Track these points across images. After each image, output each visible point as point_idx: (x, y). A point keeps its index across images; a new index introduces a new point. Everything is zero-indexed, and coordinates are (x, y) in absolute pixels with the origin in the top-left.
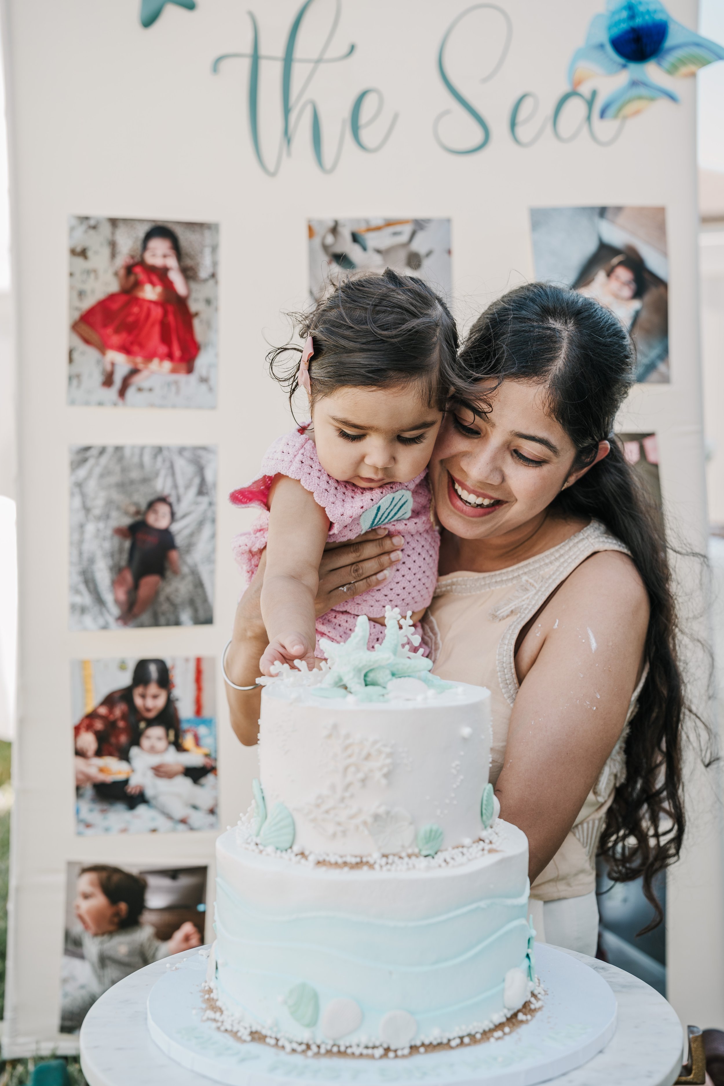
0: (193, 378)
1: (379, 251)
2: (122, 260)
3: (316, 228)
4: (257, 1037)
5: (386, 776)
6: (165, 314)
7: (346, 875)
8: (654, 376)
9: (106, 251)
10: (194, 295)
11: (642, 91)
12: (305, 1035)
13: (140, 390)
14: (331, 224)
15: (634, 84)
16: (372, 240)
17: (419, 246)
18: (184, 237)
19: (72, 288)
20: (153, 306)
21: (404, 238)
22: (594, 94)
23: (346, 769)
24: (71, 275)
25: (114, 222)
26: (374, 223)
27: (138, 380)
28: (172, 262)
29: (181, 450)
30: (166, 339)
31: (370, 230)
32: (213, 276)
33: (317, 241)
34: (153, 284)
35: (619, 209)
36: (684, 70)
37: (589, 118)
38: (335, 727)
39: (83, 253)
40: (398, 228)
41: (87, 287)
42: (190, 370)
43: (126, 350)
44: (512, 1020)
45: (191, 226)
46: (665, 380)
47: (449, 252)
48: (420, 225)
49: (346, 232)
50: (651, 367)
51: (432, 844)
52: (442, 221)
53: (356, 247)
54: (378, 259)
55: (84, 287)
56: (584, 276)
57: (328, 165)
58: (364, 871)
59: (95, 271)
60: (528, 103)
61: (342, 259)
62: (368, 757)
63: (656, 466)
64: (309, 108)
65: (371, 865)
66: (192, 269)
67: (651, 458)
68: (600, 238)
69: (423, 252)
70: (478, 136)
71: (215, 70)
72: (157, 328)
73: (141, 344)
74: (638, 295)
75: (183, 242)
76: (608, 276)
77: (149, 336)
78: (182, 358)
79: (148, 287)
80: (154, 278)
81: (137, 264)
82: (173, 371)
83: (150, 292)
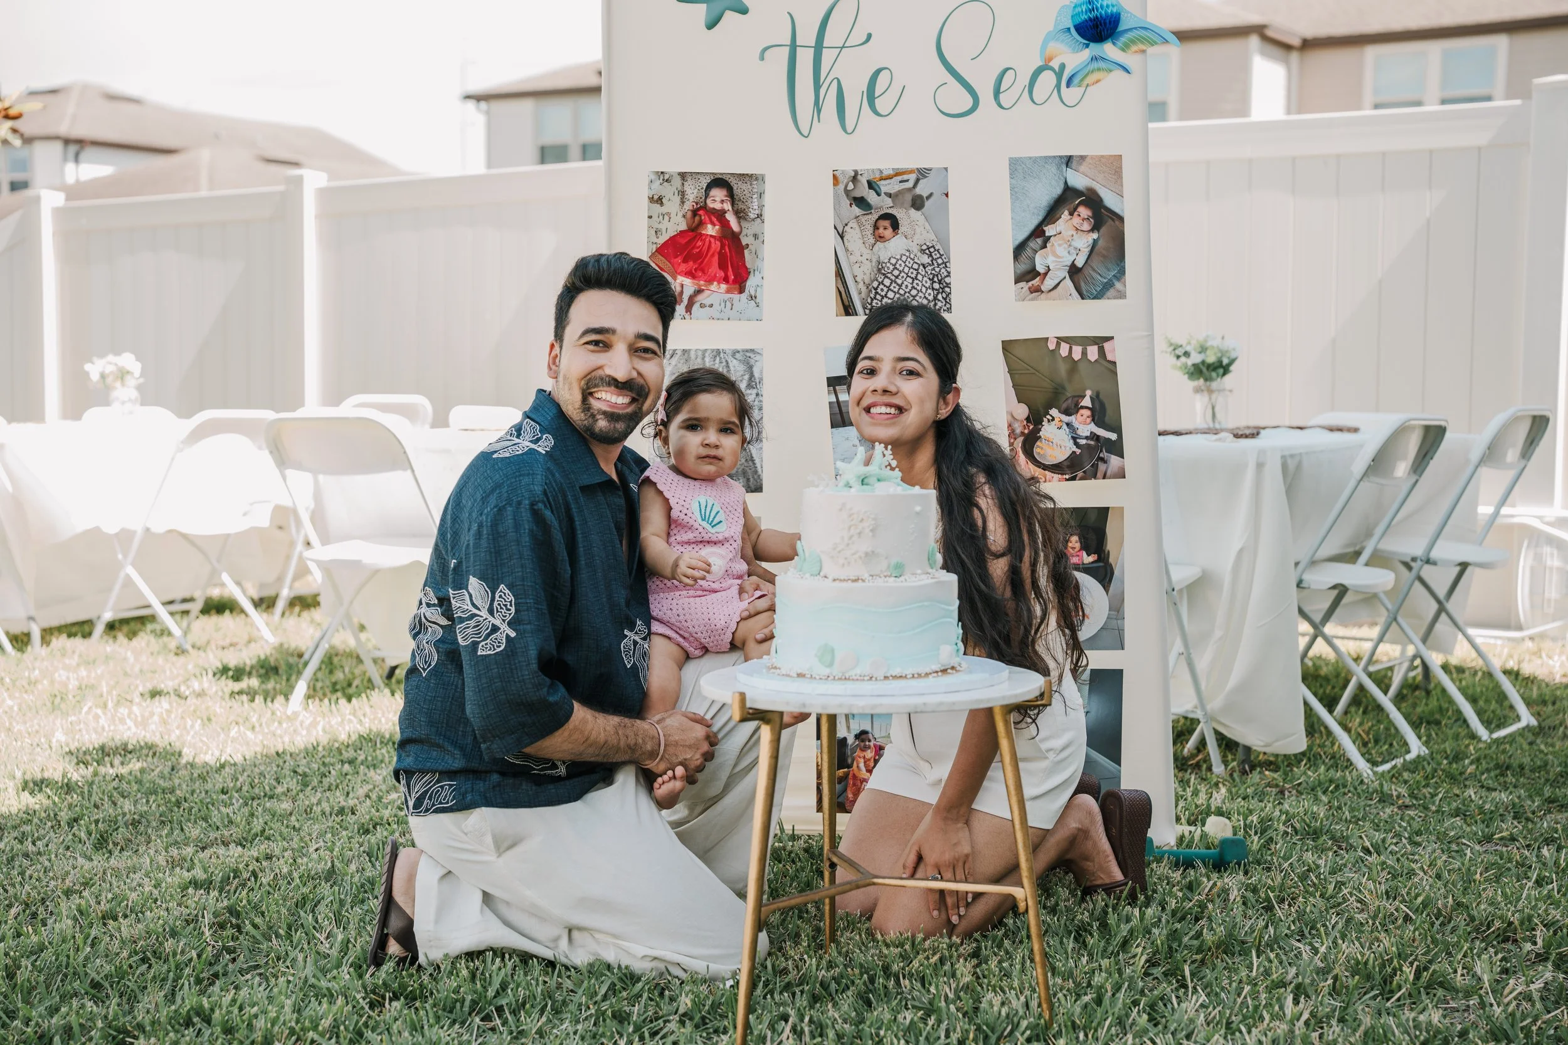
0: (744, 296)
1: (890, 195)
2: (688, 206)
3: (841, 178)
4: (800, 675)
5: (872, 531)
6: (722, 246)
7: (850, 584)
8: (1111, 292)
9: (677, 199)
10: (744, 233)
11: (1101, 64)
12: (827, 671)
13: (702, 306)
14: (853, 174)
15: (1094, 59)
16: (885, 186)
17: (922, 190)
18: (739, 187)
19: (650, 227)
20: (712, 240)
21: (910, 184)
22: (1063, 66)
23: (850, 528)
24: (650, 217)
25: (683, 176)
26: (885, 173)
27: (700, 298)
28: (727, 206)
29: (735, 353)
30: (722, 266)
31: (881, 179)
32: (760, 216)
33: (841, 187)
34: (714, 225)
35: (1083, 158)
36: (1134, 48)
37: (1058, 86)
38: (844, 505)
39: (660, 201)
40: (905, 177)
41: (663, 227)
42: (741, 291)
43: (690, 274)
44: (944, 671)
45: (742, 176)
46: (1122, 295)
47: (947, 195)
48: (922, 173)
49: (863, 180)
50: (1108, 285)
51: (898, 570)
52: (939, 169)
53: (872, 192)
54: (889, 202)
55: (660, 226)
56: (1052, 214)
57: (850, 129)
58: (860, 583)
59: (669, 214)
60: (1010, 75)
61: (861, 202)
62: (862, 520)
63: (1114, 363)
64: (835, 84)
65: (863, 581)
66: (743, 211)
67: (1109, 357)
68: (1066, 183)
69: (925, 195)
70: (969, 102)
71: (762, 58)
72: (716, 258)
73: (703, 271)
74: (1095, 228)
75: (736, 191)
76: (1071, 214)
77: (709, 264)
78: (735, 282)
79: (709, 226)
80: (714, 220)
81: (701, 208)
82: (728, 291)
83: (711, 230)
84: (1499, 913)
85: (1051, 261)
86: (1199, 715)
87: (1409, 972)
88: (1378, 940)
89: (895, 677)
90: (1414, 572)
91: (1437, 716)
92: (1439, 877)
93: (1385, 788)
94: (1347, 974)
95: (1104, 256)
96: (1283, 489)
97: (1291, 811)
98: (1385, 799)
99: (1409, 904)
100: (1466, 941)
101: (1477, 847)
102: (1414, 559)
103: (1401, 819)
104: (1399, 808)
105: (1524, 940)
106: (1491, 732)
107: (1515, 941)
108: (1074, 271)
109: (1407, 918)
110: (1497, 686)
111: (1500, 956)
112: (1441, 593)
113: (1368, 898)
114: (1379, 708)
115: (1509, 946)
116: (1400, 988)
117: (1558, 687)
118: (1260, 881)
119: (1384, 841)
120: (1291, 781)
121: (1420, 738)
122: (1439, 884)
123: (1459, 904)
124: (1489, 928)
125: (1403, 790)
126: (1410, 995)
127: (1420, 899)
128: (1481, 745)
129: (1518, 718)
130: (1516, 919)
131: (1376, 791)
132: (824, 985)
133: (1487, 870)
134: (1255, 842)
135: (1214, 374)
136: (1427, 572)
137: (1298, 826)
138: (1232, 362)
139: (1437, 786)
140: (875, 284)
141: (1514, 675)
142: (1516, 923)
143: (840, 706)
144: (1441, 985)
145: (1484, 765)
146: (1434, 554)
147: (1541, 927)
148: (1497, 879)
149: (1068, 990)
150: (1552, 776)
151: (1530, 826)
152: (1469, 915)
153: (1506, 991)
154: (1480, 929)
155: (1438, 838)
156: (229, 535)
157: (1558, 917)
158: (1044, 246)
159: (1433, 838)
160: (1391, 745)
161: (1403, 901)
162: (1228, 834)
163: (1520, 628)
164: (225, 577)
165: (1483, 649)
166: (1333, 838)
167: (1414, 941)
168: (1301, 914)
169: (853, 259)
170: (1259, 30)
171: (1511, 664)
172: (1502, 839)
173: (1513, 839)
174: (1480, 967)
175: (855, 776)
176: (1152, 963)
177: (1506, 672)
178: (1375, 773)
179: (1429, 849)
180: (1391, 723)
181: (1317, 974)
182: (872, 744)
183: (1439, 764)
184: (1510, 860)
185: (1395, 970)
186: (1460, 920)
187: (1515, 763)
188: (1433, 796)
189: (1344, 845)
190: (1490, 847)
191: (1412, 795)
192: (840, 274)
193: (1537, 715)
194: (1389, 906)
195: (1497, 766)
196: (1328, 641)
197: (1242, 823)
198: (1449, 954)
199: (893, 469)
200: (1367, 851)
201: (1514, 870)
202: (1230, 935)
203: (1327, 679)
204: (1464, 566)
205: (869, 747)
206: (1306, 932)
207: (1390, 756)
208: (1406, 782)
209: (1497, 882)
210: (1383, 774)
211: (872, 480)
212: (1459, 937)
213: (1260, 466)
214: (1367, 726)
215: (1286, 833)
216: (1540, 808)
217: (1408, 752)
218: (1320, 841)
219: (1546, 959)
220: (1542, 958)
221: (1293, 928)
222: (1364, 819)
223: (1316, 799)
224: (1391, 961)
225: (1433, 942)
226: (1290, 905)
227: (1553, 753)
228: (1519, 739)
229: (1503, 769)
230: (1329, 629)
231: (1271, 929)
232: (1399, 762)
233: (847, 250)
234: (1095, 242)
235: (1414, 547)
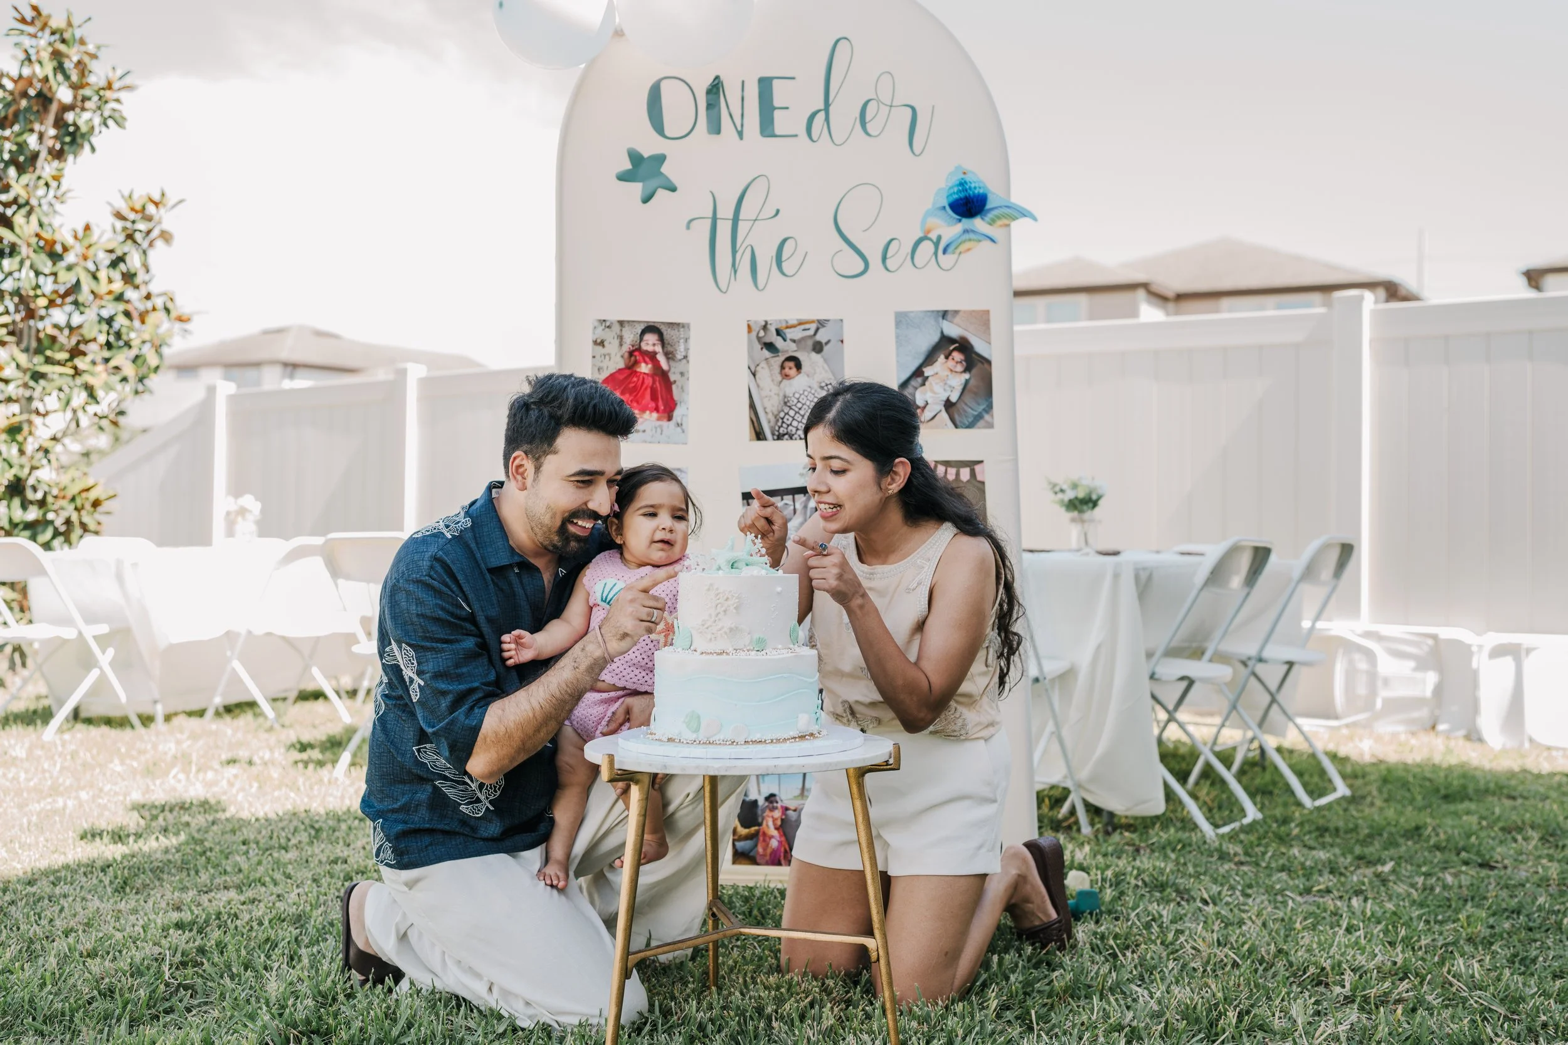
0: (672, 423)
1: (794, 341)
2: (626, 347)
3: (753, 326)
4: (670, 740)
5: (736, 608)
6: (654, 382)
7: (715, 657)
8: (981, 423)
9: (616, 342)
10: (673, 370)
11: (972, 236)
12: (693, 736)
14: (763, 323)
15: (966, 231)
16: (790, 334)
17: (821, 337)
18: (668, 333)
19: (594, 365)
20: (646, 377)
21: (811, 332)
22: (939, 238)
23: (716, 606)
24: (594, 357)
25: (622, 323)
26: (791, 323)
28: (659, 349)
30: (654, 398)
31: (787, 327)
32: (685, 357)
33: (754, 334)
34: (647, 363)
35: (956, 312)
36: (999, 223)
37: (936, 254)
38: (711, 585)
39: (602, 343)
40: (807, 326)
41: (604, 365)
42: (670, 419)
44: (802, 737)
45: (672, 325)
46: (990, 426)
47: (842, 342)
48: (821, 324)
49: (772, 329)
50: (979, 417)
51: (760, 646)
52: (835, 321)
53: (779, 338)
54: (793, 346)
55: (601, 365)
56: (930, 358)
57: (761, 286)
58: (724, 656)
59: (609, 355)
60: (894, 244)
61: (770, 347)
62: (727, 599)
63: (983, 483)
64: (749, 249)
65: (727, 654)
66: (672, 353)
67: (979, 478)
68: (942, 332)
69: (824, 341)
70: (861, 266)
71: (688, 228)
72: (649, 391)
73: (638, 402)
74: (967, 369)
75: (666, 336)
76: (947, 357)
77: (643, 396)
78: (664, 411)
79: (643, 365)
80: (647, 359)
81: (636, 350)
82: (659, 419)
83: (645, 368)
84: (1313, 959)
85: (929, 396)
86: (1069, 784)
87: (1232, 1016)
88: (1207, 985)
89: (754, 742)
90: (1250, 669)
91: (1271, 788)
92: (1264, 925)
93: (1224, 847)
94: (1178, 1017)
95: (976, 394)
96: (1135, 595)
97: (1142, 867)
98: (1223, 856)
99: (1236, 949)
100: (1284, 986)
101: (1299, 899)
102: (1249, 659)
103: (1237, 874)
104: (1236, 864)
105: (1335, 983)
106: (1314, 800)
107: (1327, 985)
108: (949, 405)
109: (1235, 965)
110: (1319, 763)
111: (1313, 1000)
112: (1273, 687)
113: (1201, 946)
114: (1223, 782)
115: (1322, 989)
116: (1224, 1031)
117: (1365, 766)
118: (1108, 929)
119: (1220, 893)
120: (1146, 840)
121: (1255, 804)
122: (1265, 932)
123: (1280, 951)
124: (1305, 973)
125: (1239, 849)
126: (1233, 1037)
127: (1246, 947)
128: (1306, 812)
129: (1335, 790)
130: (1327, 965)
131: (1216, 850)
132: (701, 1027)
133: (1305, 919)
134: (1109, 894)
135: (1085, 507)
136: (1260, 669)
137: (1147, 879)
138: (1099, 498)
139: (1267, 846)
140: (782, 415)
141: (1333, 757)
142: (1328, 968)
143: (697, 767)
144: (1261, 1028)
145: (1307, 827)
146: (1266, 654)
147: (1348, 971)
148: (1314, 927)
149: (923, 1034)
150: (1361, 837)
151: (1343, 879)
152: (1288, 961)
153: (1318, 1034)
154: (1296, 974)
155: (1267, 891)
156: (318, 638)
157: (1363, 963)
158: (923, 384)
159: (1262, 890)
160: (1232, 811)
161: (1232, 948)
162: (1086, 887)
163: (1337, 718)
164: (315, 671)
165: (1309, 735)
166: (1178, 891)
167: (1239, 985)
168: (1142, 959)
169: (764, 393)
170: (1145, 286)
171: (1331, 747)
172: (1319, 891)
173: (1328, 891)
174: (1296, 1010)
175: (764, 834)
176: (1004, 1007)
177: (1327, 753)
178: (1217, 835)
179: (1258, 900)
180: (1231, 794)
181: (1151, 1018)
182: (779, 805)
183: (1270, 827)
184: (1325, 911)
185: (1220, 1014)
186: (1280, 965)
187: (1332, 826)
188: (1264, 854)
189: (1186, 896)
190: (1310, 898)
191: (1247, 854)
192: (752, 406)
193: (1351, 786)
194: (1220, 953)
195: (1318, 829)
196: (1181, 726)
197: (1099, 877)
198: (1269, 998)
199: (762, 556)
200: (1206, 903)
201: (1328, 919)
202: (1076, 980)
203: (1183, 758)
204: (1291, 664)
205: (776, 808)
206: (1146, 976)
207: (1231, 820)
208: (1241, 842)
209: (1314, 930)
210: (1223, 836)
211: (741, 565)
212: (1279, 982)
213: (1116, 576)
214: (1212, 796)
215: (1137, 886)
216: (1351, 864)
217: (1245, 816)
218: (1166, 893)
219: (1353, 1001)
220: (1349, 1000)
221: (1135, 972)
222: (1205, 874)
223: (1166, 857)
224: (1216, 1005)
225: (1255, 986)
226: (1133, 952)
227: (1363, 818)
228: (1335, 806)
229: (1322, 831)
230: (1181, 716)
231: (1114, 974)
232: (1236, 825)
233: (758, 386)
234: (967, 382)
235: (1249, 649)
